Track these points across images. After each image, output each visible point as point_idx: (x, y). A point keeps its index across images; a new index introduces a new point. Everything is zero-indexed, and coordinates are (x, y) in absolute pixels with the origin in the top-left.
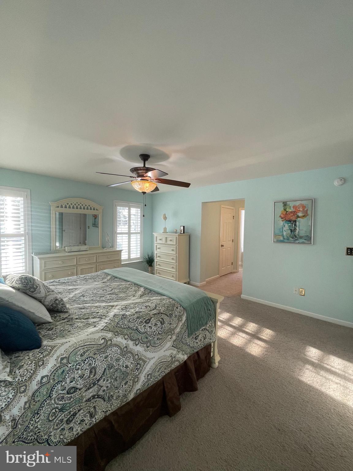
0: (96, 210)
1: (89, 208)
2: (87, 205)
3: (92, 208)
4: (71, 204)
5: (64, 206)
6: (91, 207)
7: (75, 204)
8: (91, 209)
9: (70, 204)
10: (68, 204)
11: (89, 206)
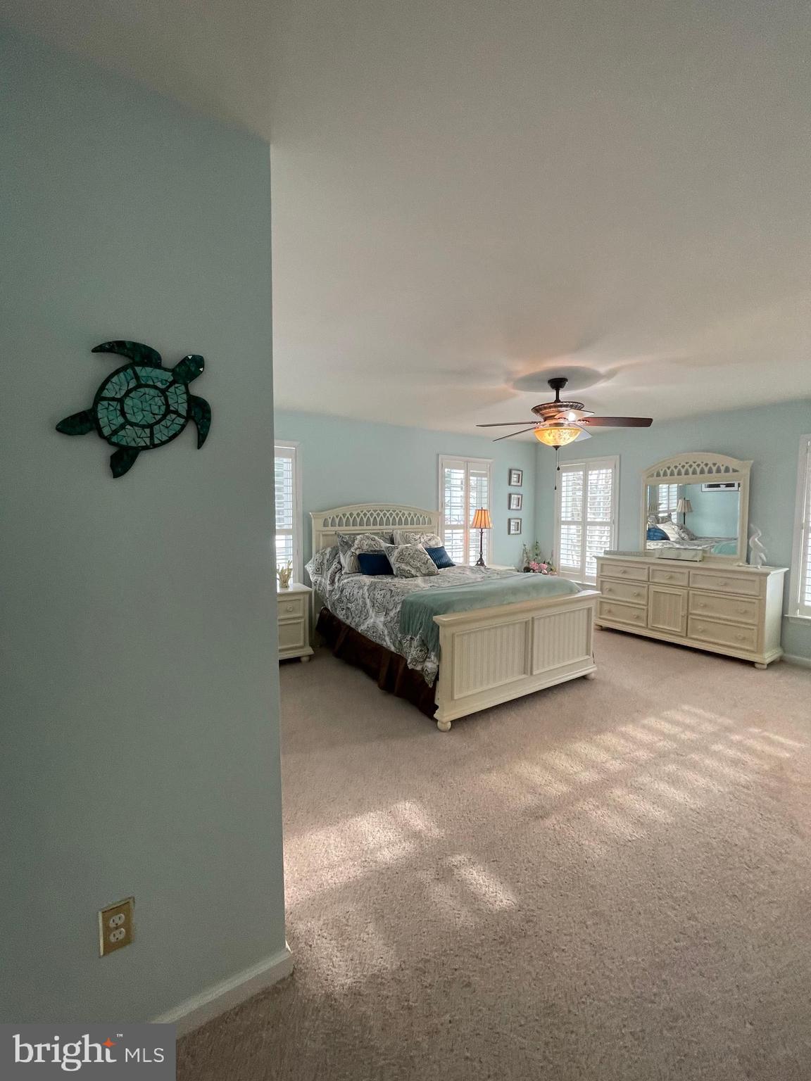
0: (731, 470)
1: (714, 469)
2: (710, 465)
3: (723, 469)
4: (676, 467)
5: (662, 473)
6: (719, 467)
7: (683, 467)
8: (718, 471)
9: (672, 467)
10: (669, 468)
11: (714, 464)
